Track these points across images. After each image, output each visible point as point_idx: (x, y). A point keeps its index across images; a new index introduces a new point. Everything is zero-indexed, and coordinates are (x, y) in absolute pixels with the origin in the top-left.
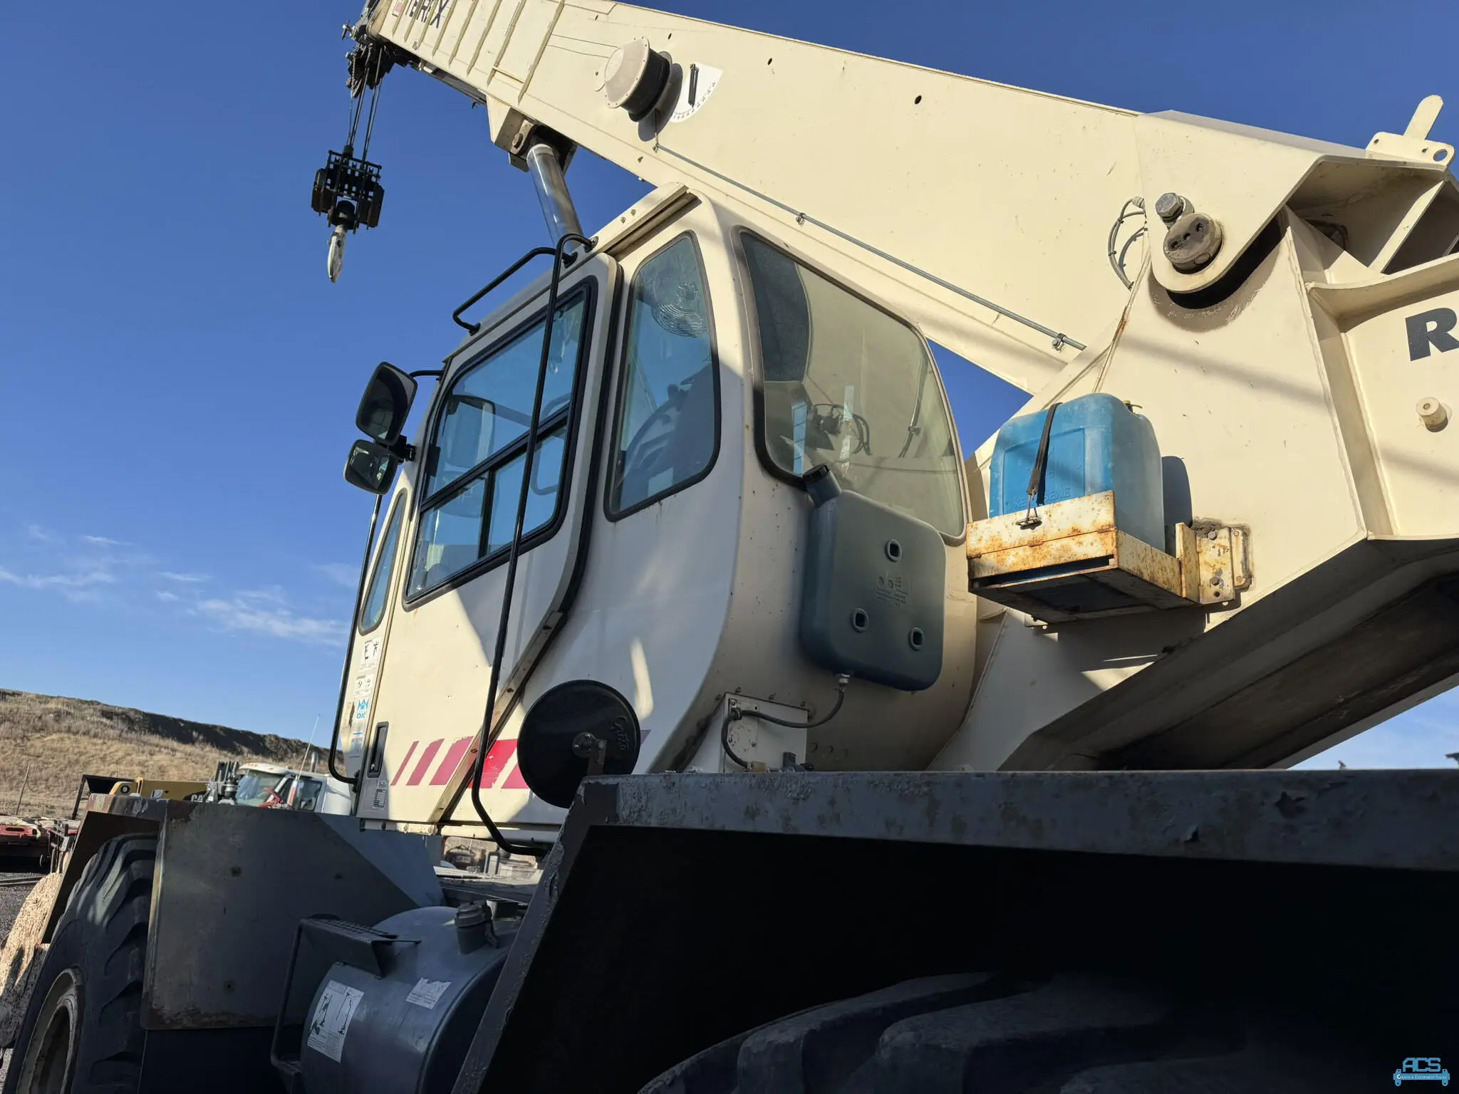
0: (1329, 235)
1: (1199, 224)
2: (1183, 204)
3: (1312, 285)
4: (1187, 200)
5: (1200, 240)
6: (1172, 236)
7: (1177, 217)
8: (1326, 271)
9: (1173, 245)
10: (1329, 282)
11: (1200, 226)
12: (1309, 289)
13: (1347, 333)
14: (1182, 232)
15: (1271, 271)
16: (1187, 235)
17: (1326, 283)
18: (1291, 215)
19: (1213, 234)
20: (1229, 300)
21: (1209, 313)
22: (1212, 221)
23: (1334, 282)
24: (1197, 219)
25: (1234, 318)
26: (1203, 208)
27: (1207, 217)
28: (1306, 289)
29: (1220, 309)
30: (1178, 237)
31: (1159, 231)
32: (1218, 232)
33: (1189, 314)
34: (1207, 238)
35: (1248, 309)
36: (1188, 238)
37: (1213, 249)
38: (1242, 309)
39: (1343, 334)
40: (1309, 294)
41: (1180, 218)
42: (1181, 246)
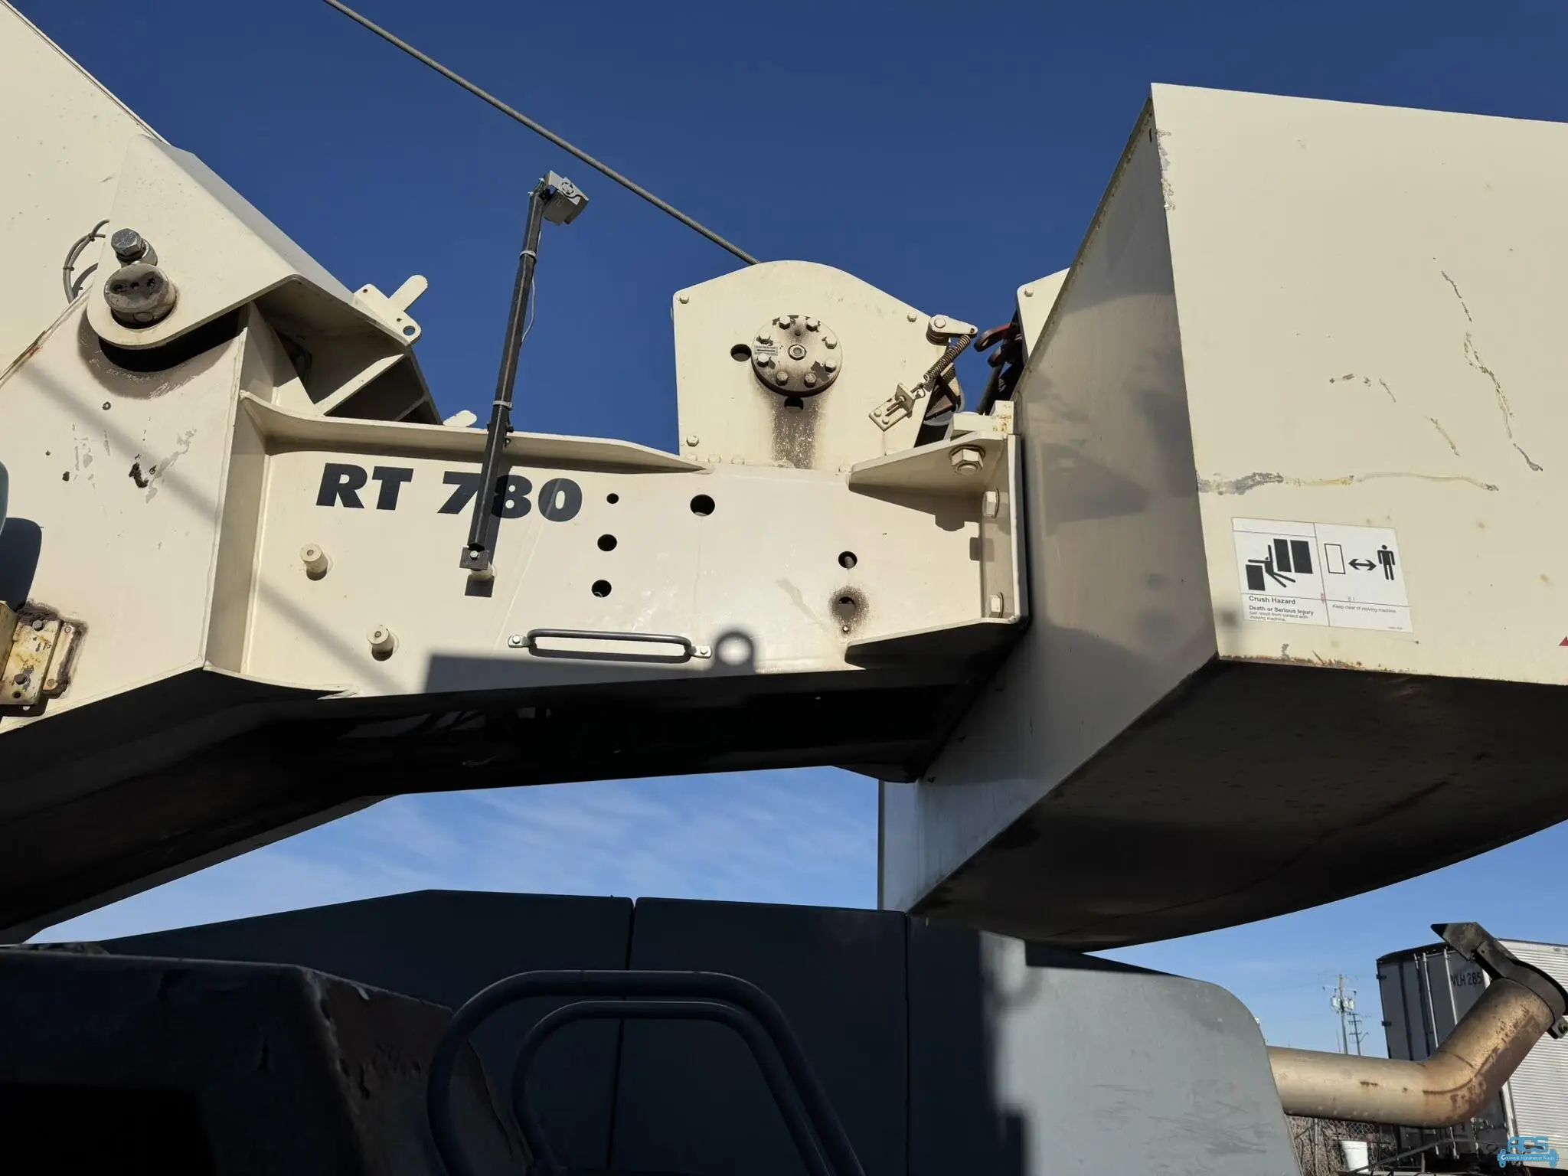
0: (293, 359)
1: (152, 279)
2: (145, 249)
3: (245, 394)
4: (151, 248)
5: (147, 296)
6: (118, 278)
7: (134, 260)
8: (275, 389)
9: (117, 286)
10: (273, 402)
11: (152, 282)
12: (242, 397)
13: (272, 457)
14: (132, 278)
15: (212, 363)
16: (135, 284)
17: (270, 401)
18: (254, 315)
19: (163, 296)
20: (162, 374)
21: (135, 378)
22: (167, 284)
23: (278, 403)
24: (153, 273)
25: (159, 395)
26: (166, 269)
27: (164, 276)
28: (239, 396)
29: (148, 378)
30: (125, 281)
31: (111, 266)
32: (170, 297)
33: (113, 371)
34: (155, 297)
35: (178, 391)
36: (136, 288)
37: (158, 313)
38: (171, 389)
39: (267, 456)
40: (240, 402)
41: (136, 262)
42: (124, 293)
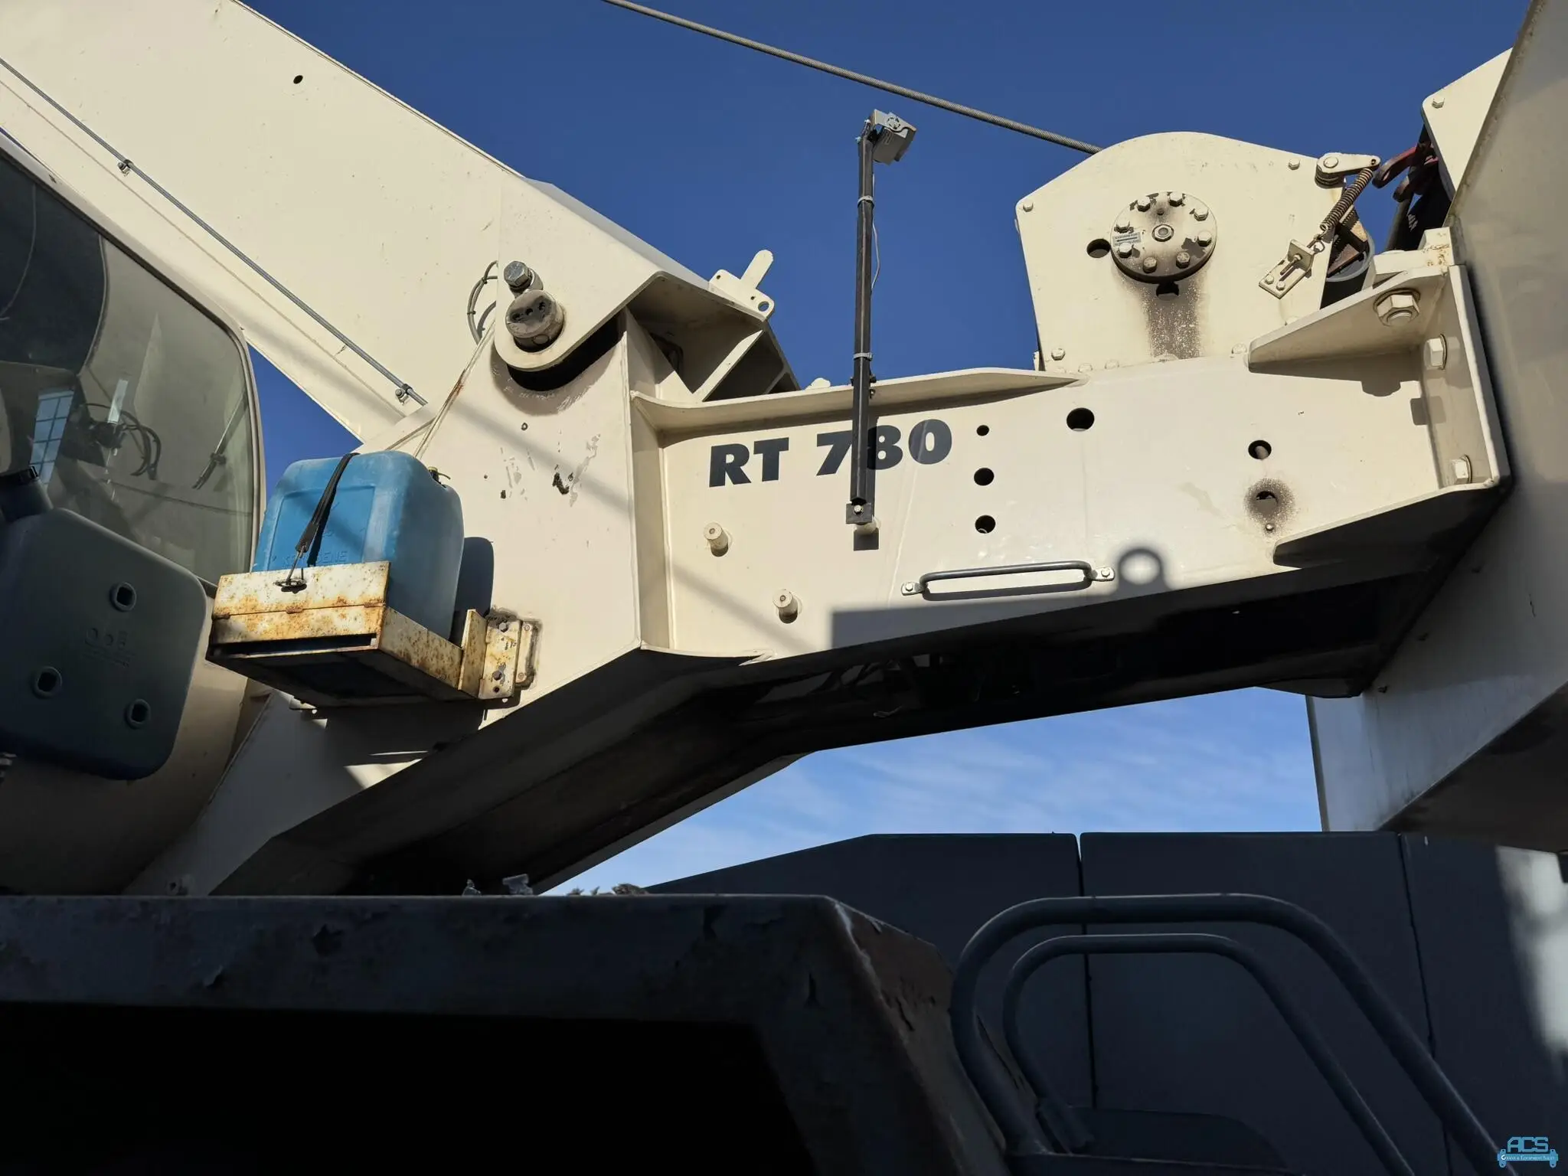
0: (667, 355)
1: (542, 303)
2: (531, 277)
3: (635, 394)
4: (536, 275)
5: (541, 319)
6: (515, 308)
7: (524, 289)
8: (657, 386)
9: (515, 316)
10: (657, 397)
11: (542, 306)
12: (633, 397)
13: (665, 449)
14: (525, 305)
15: (602, 372)
16: (529, 311)
17: (655, 397)
18: (630, 320)
19: (554, 316)
20: (562, 391)
21: (543, 398)
22: (555, 303)
23: (661, 398)
24: (542, 297)
25: (565, 408)
26: (552, 290)
27: (551, 298)
28: (630, 398)
29: (553, 395)
30: (521, 309)
31: (506, 299)
32: (559, 318)
33: (525, 394)
34: (547, 318)
35: (579, 402)
36: (530, 314)
37: (552, 333)
38: (574, 401)
39: (660, 449)
40: (632, 402)
41: (527, 290)
42: (522, 321)
